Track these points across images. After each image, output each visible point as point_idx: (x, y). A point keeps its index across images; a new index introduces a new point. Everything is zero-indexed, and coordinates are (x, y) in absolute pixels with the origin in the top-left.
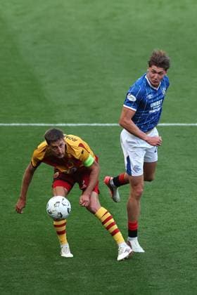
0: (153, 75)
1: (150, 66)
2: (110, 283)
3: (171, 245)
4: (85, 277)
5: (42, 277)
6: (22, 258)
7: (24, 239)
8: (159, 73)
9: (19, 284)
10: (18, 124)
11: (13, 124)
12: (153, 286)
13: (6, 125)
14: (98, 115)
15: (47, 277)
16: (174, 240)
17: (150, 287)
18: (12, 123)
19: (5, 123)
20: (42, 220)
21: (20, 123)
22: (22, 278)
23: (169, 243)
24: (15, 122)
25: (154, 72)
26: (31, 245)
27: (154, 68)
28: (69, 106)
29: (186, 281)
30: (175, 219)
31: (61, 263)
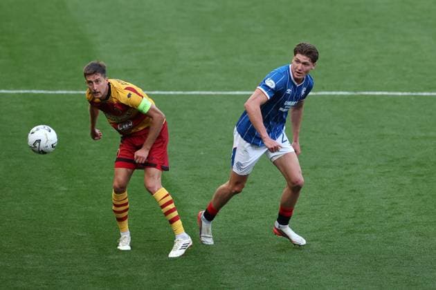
0: (297, 65)
1: (295, 55)
2: (174, 280)
3: (247, 236)
4: (146, 274)
5: (94, 273)
6: (70, 251)
7: (73, 228)
8: (304, 64)
9: (66, 281)
10: (65, 92)
11: (60, 92)
12: (225, 284)
13: (50, 92)
14: (160, 81)
15: (100, 273)
16: (250, 230)
17: (222, 286)
18: (58, 90)
19: (49, 90)
20: (94, 206)
21: (67, 90)
22: (70, 274)
23: (245, 234)
24: (61, 90)
25: (298, 61)
26: (80, 235)
27: (299, 56)
28: (126, 70)
29: (265, 278)
30: (252, 205)
31: (117, 257)
